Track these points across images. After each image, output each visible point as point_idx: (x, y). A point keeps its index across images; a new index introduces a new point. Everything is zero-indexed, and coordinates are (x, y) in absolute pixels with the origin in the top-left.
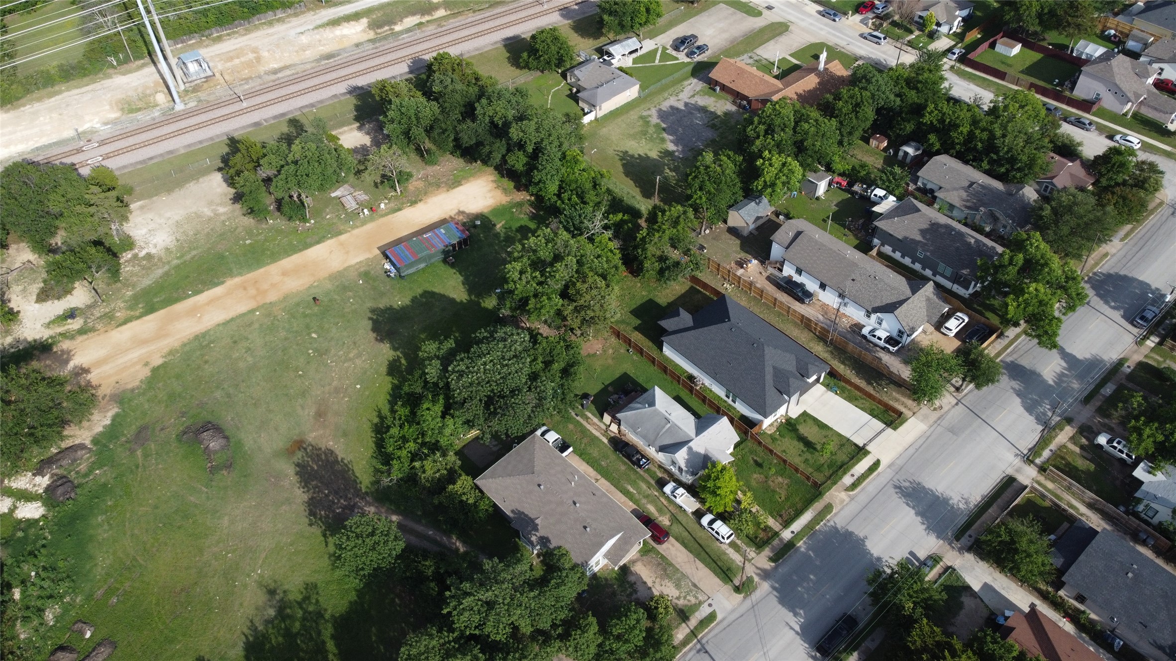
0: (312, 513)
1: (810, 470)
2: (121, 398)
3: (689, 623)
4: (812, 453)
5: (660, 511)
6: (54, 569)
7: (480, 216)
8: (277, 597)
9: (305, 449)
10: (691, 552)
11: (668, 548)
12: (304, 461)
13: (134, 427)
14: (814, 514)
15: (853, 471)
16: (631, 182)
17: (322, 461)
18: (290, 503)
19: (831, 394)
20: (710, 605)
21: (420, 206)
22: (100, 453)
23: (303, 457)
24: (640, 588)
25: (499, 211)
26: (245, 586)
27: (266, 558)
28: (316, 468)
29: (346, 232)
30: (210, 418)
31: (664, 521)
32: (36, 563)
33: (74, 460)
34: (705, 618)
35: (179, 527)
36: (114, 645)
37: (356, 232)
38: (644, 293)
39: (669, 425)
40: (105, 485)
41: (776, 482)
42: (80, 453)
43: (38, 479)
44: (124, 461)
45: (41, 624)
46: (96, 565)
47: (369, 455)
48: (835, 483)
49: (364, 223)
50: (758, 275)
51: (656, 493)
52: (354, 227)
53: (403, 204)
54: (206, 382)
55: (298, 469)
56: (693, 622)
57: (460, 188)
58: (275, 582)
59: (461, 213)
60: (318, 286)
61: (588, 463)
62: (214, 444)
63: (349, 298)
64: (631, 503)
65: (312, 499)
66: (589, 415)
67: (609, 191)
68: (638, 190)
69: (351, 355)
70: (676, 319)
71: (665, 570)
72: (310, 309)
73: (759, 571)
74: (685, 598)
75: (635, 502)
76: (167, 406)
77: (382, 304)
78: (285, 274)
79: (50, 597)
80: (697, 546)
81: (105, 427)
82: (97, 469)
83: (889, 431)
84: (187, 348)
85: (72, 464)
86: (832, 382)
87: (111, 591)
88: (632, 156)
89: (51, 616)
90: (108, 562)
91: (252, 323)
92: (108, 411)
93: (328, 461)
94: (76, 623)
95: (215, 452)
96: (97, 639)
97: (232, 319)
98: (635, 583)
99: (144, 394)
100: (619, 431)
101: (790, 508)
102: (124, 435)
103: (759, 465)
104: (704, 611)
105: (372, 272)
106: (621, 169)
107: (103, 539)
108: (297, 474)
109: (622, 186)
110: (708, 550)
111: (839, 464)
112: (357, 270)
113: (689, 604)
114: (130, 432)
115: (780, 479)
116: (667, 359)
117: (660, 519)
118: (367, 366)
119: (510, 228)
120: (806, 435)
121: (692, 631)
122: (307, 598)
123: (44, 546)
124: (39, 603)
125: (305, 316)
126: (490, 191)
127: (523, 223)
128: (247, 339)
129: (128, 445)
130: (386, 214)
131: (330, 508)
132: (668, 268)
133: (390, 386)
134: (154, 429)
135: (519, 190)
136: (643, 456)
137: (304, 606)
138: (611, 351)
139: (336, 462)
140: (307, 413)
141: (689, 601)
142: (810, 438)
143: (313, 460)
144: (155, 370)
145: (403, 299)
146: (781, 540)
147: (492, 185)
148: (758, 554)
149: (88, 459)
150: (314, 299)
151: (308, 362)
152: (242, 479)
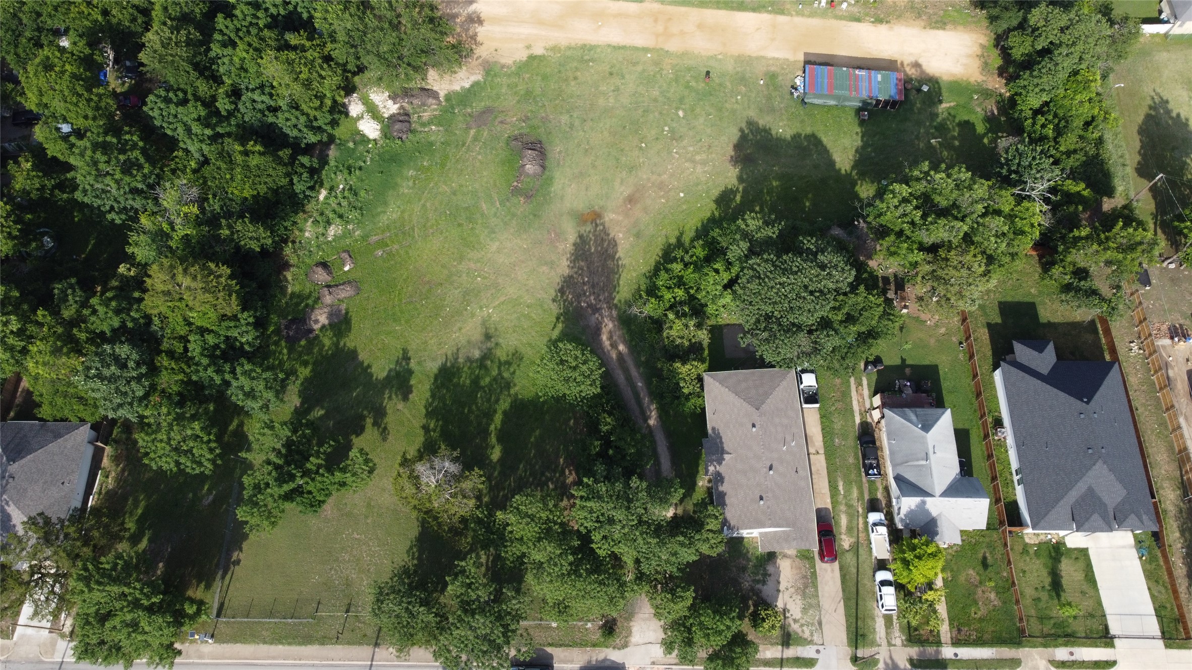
0: (562, 291)
1: (1033, 612)
2: (490, 69)
3: (785, 650)
4: (1051, 597)
5: (850, 529)
6: (356, 194)
7: (933, 81)
8: (489, 345)
9: (597, 225)
10: (844, 590)
11: (826, 570)
12: (588, 236)
13: (483, 104)
14: (994, 656)
15: (1076, 650)
16: (1138, 145)
17: (602, 248)
18: (551, 268)
19: (1134, 553)
20: (818, 651)
21: (883, 29)
22: (445, 111)
23: (590, 232)
24: (771, 582)
25: (960, 88)
26: (473, 315)
27: (503, 303)
28: (593, 250)
29: (790, 14)
30: (544, 138)
31: (845, 542)
32: (348, 178)
33: (424, 104)
34: (803, 659)
35: (460, 225)
36: (358, 290)
37: (798, 20)
38: (1033, 291)
39: (924, 462)
40: (431, 144)
41: (987, 594)
42: (431, 101)
43: (390, 102)
44: (457, 132)
45: (323, 235)
46: (385, 212)
47: (643, 271)
48: (1045, 646)
49: (813, 15)
50: (1182, 360)
51: (860, 510)
52: (800, 14)
53: (867, 15)
54: (563, 100)
55: (578, 240)
56: (790, 652)
57: (940, 33)
58: (496, 329)
59: (917, 65)
60: (720, 60)
61: (823, 429)
62: (530, 168)
63: (739, 93)
64: (829, 500)
65: (571, 277)
66: (865, 382)
67: (1100, 141)
68: (1138, 158)
69: (698, 158)
70: (1035, 353)
71: (806, 587)
72: (697, 82)
73: (889, 661)
74: (802, 625)
75: (834, 503)
76: (518, 102)
77: (763, 121)
78: (700, 26)
79: (341, 216)
80: (854, 590)
81: (462, 88)
82: (435, 125)
83: (1160, 643)
84: (569, 53)
85: (420, 107)
86: (1149, 541)
87: (382, 244)
88: (1168, 112)
89: (332, 233)
90: (394, 216)
91: (638, 63)
92: (472, 74)
93: (607, 251)
94: (345, 251)
95: (528, 175)
96: (351, 277)
97: (624, 48)
98: (770, 575)
99: (509, 76)
100: (879, 422)
101: (976, 630)
102: (471, 106)
103: (985, 564)
104: (807, 652)
105: (780, 78)
106: (1140, 119)
107: (403, 193)
108: (574, 245)
109: (1123, 144)
110: (860, 602)
111: (1069, 631)
112: (768, 66)
113: (801, 634)
114: (478, 106)
115: (993, 596)
116: (992, 383)
117: (843, 537)
118: (703, 179)
119: (954, 117)
120: (1063, 574)
121: (782, 659)
122: (508, 363)
123: (360, 168)
124: (331, 215)
125: (687, 87)
126: (969, 56)
127: (972, 118)
128: (623, 77)
129: (468, 119)
130: (841, 18)
131: (578, 297)
132: (1078, 290)
133: (709, 215)
134: (496, 117)
135: (1000, 75)
136: (878, 467)
137: (502, 368)
138: (943, 330)
139: (612, 257)
140: (622, 191)
141: (803, 631)
142: (1064, 582)
143: (595, 241)
144: (532, 58)
145: (788, 130)
146: (938, 652)
147: (977, 50)
148: (904, 645)
149: (435, 110)
150: (708, 73)
151: (657, 139)
152: (531, 217)
